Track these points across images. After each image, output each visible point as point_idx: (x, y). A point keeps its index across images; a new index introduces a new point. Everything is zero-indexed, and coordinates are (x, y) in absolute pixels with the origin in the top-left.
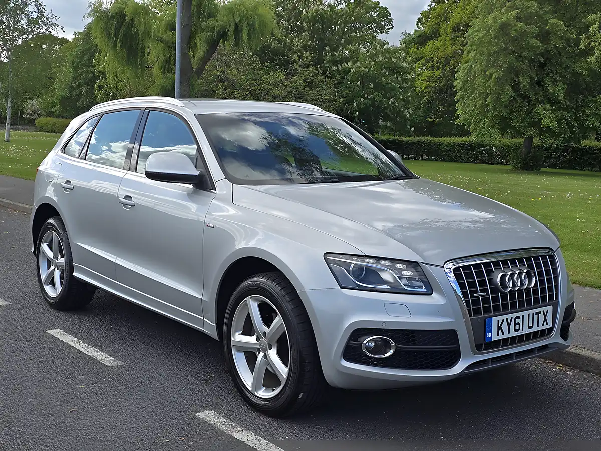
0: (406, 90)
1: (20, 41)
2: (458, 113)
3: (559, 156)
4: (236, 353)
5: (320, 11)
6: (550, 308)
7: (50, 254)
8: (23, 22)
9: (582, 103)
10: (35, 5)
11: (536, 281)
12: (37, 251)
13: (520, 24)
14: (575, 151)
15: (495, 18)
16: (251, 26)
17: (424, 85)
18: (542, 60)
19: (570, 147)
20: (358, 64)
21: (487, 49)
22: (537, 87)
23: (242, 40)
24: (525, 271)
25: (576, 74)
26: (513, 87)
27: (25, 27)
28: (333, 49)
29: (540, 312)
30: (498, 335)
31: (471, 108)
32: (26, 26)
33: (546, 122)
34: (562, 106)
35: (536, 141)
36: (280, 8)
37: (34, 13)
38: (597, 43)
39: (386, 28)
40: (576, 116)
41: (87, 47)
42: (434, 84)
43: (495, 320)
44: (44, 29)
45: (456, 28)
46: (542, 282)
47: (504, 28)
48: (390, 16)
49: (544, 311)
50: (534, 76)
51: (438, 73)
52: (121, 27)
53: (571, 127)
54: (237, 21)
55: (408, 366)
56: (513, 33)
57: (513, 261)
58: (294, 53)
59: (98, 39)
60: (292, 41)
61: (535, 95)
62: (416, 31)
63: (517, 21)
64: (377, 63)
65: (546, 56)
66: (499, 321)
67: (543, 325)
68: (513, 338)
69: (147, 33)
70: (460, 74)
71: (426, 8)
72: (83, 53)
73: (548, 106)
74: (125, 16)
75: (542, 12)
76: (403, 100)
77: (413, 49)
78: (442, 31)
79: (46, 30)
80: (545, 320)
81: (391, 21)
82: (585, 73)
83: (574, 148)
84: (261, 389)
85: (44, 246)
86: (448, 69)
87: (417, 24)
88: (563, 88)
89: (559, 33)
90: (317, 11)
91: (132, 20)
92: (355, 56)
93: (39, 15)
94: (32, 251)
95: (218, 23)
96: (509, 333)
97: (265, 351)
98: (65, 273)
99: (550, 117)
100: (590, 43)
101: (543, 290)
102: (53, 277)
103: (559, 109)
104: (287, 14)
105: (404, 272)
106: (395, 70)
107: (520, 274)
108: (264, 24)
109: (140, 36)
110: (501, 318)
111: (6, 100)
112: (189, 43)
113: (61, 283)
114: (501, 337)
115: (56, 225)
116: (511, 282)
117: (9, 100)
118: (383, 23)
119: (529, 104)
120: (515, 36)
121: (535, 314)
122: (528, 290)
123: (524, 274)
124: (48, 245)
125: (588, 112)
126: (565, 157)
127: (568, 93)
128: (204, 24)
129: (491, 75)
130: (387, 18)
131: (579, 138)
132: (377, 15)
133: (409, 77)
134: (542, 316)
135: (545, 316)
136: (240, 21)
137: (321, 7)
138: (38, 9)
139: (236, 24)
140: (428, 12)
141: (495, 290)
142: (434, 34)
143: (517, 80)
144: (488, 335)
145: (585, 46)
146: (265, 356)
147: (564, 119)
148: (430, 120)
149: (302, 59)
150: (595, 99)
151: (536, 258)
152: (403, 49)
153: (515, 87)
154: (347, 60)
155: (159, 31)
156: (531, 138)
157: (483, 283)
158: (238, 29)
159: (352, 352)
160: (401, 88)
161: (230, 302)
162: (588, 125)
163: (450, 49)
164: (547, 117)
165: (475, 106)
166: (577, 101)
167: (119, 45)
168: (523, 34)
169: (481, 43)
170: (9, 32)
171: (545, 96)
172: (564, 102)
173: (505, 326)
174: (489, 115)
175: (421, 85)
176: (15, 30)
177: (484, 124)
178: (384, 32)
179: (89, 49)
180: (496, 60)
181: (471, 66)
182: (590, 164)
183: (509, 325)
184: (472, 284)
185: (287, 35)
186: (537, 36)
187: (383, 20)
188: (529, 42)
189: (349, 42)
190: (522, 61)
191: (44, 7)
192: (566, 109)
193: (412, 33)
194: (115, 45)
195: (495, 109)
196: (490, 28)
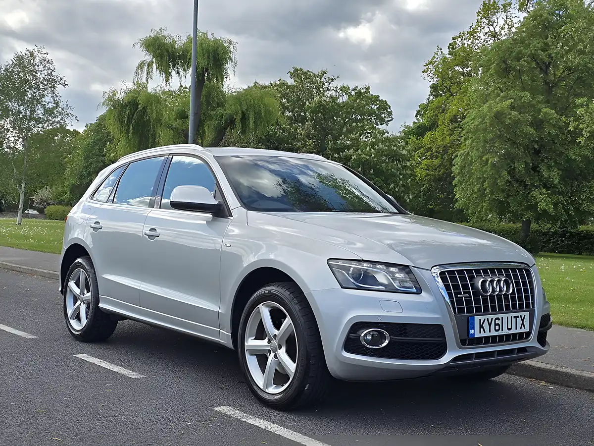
0: (406, 177)
1: (35, 130)
2: (456, 197)
3: (557, 241)
4: (249, 356)
5: (323, 103)
6: (527, 314)
7: (77, 291)
8: (39, 112)
9: (577, 188)
10: (51, 97)
11: (513, 290)
12: (65, 289)
13: (514, 113)
14: (572, 235)
15: (490, 108)
16: (258, 114)
17: (424, 173)
18: (536, 146)
19: (568, 232)
20: (360, 151)
21: (483, 136)
22: (532, 172)
23: (249, 128)
24: (503, 279)
25: (569, 160)
26: (509, 173)
27: (42, 117)
28: (335, 138)
29: (518, 317)
30: (480, 333)
31: (469, 193)
32: (43, 115)
33: (542, 205)
34: (557, 190)
35: (534, 226)
36: (284, 100)
37: (50, 103)
38: (585, 125)
39: (386, 120)
40: (572, 201)
41: (98, 137)
42: (433, 173)
43: (477, 319)
44: (59, 119)
45: (454, 120)
46: (519, 291)
47: (498, 116)
48: (390, 109)
49: (521, 316)
50: (529, 162)
51: (437, 162)
52: (133, 116)
53: (567, 211)
54: (244, 109)
55: (401, 357)
56: (508, 122)
57: (492, 271)
58: (298, 141)
59: (111, 127)
60: (296, 130)
61: (531, 179)
62: (415, 123)
63: (511, 110)
64: (377, 151)
65: (539, 144)
66: (480, 320)
67: (521, 328)
68: (494, 337)
69: (159, 120)
70: (458, 161)
71: (425, 102)
72: (95, 143)
73: (544, 190)
74: (138, 104)
75: (534, 102)
76: (403, 185)
77: (412, 139)
78: (440, 122)
79: (61, 119)
80: (523, 324)
81: (390, 113)
82: (579, 159)
83: (571, 233)
84: (271, 386)
85: (72, 284)
86: (447, 158)
87: (416, 117)
88: (558, 173)
89: (551, 121)
90: (320, 102)
91: (145, 108)
92: (356, 144)
93: (55, 105)
94: (60, 289)
95: (226, 112)
96: (490, 332)
97: (275, 351)
98: (91, 305)
99: (545, 201)
100: (578, 125)
101: (520, 298)
102: (79, 312)
103: (554, 193)
104: (291, 105)
105: (397, 275)
106: (395, 157)
107: (499, 281)
108: (269, 113)
109: (152, 124)
110: (482, 318)
111: (20, 186)
112: (198, 131)
113: (87, 315)
114: (483, 335)
115: (84, 263)
116: (491, 287)
117: (23, 185)
118: (383, 115)
119: (525, 188)
120: (509, 123)
121: (513, 317)
122: (506, 296)
123: (502, 282)
124: (75, 283)
125: (583, 196)
126: (563, 241)
127: (563, 179)
128: (212, 113)
129: (487, 160)
130: (387, 111)
131: (575, 222)
132: (377, 108)
133: (408, 164)
134: (519, 320)
135: (523, 320)
136: (247, 110)
137: (323, 98)
138: (54, 100)
139: (243, 112)
140: (427, 105)
141: (476, 293)
142: (433, 125)
143: (512, 165)
144: (471, 332)
145: (574, 127)
146: (276, 356)
147: (560, 202)
148: (430, 207)
149: (306, 147)
150: (589, 184)
151: (514, 270)
152: (402, 138)
153: (512, 172)
154: (349, 148)
155: (169, 119)
156: (528, 222)
157: (465, 287)
158: (244, 118)
159: (352, 344)
160: (400, 174)
161: (244, 311)
162: (584, 209)
163: (448, 139)
164: (543, 200)
165: (473, 191)
166: (572, 186)
167: (131, 132)
168: (517, 122)
169: (476, 130)
170: (26, 121)
171: (541, 181)
172: (559, 187)
173: (486, 325)
174: (487, 198)
175: (420, 173)
176: (31, 119)
177: (483, 207)
178: (384, 124)
179: (100, 140)
180: (492, 146)
181: (468, 153)
182: (588, 248)
183: (490, 325)
184: (456, 287)
185: (291, 125)
186: (531, 124)
187: (383, 113)
188: (523, 130)
189: (350, 131)
190: (517, 147)
191: (60, 98)
192: (562, 194)
193: (411, 125)
194: (127, 132)
195: (492, 193)
196: (485, 117)
